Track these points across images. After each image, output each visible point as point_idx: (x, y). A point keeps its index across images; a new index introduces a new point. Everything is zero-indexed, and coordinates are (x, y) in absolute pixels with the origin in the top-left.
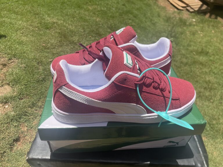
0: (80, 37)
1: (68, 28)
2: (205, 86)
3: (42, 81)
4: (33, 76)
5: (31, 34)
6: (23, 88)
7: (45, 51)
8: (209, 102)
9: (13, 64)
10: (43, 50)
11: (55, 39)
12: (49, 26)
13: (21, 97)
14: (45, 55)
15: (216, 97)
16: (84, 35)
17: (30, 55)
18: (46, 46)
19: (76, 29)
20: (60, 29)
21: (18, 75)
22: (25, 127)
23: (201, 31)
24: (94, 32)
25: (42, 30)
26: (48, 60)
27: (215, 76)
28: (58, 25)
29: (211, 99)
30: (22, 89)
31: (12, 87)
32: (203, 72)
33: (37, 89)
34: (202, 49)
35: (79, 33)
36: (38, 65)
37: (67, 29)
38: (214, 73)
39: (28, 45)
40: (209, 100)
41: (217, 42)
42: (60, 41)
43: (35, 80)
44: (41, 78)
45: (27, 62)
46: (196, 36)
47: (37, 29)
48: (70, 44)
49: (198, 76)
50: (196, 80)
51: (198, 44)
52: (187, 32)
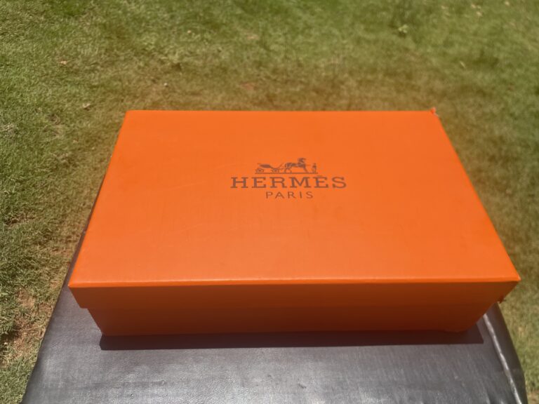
0: (163, 34)
1: (129, 10)
2: (491, 154)
3: (67, 167)
4: (40, 155)
5: (27, 33)
6: (13, 192)
7: (69, 80)
8: (503, 194)
10: (64, 77)
11: (94, 44)
12: (76, 6)
13: (10, 216)
14: (68, 92)
15: (520, 180)
16: (171, 28)
17: (27, 94)
18: (71, 65)
19: (149, 13)
20: (107, 15)
22: (31, 298)
23: (477, 4)
24: (198, 18)
25: (57, 20)
26: (79, 106)
29: (507, 186)
30: (11, 193)
32: (484, 114)
33: (52, 190)
34: (482, 53)
35: (157, 22)
36: (52, 120)
37: (125, 13)
38: (512, 115)
39: (21, 66)
40: (503, 190)
41: (517, 31)
42: (106, 50)
43: (46, 167)
44: (63, 159)
45: (22, 116)
46: (466, 16)
47: (42, 18)
48: (135, 55)
49: (473, 126)
50: (467, 137)
51: (472, 37)
52: (443, 7)
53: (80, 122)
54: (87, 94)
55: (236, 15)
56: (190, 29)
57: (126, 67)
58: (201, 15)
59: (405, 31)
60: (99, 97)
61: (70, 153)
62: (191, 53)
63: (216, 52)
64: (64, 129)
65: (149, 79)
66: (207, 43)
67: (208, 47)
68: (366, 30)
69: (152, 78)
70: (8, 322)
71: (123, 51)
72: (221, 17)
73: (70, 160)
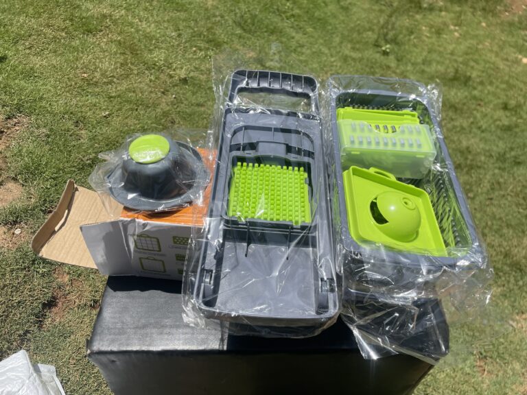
0: (171, 50)
1: (140, 28)
4: (68, 157)
5: (51, 47)
6: (49, 187)
7: (90, 90)
9: (17, 128)
10: (85, 88)
11: (110, 59)
12: (93, 25)
13: (46, 207)
14: (90, 101)
16: (178, 45)
17: (54, 103)
18: (91, 77)
19: (158, 31)
20: (121, 33)
21: (34, 156)
22: (65, 275)
23: (455, 25)
24: (202, 36)
25: (77, 36)
26: (99, 114)
27: (483, 135)
28: (115, 22)
29: (470, 190)
30: (47, 188)
31: (23, 186)
34: (457, 71)
37: (138, 31)
38: (479, 128)
39: (48, 78)
41: (491, 51)
42: (121, 64)
43: (74, 166)
45: (51, 122)
46: (445, 36)
47: (64, 34)
48: (147, 69)
51: (449, 56)
52: (424, 28)
53: (101, 128)
55: (236, 35)
56: (195, 47)
57: (139, 80)
58: (205, 33)
59: (388, 50)
60: (116, 107)
61: (94, 155)
62: (196, 68)
64: (87, 134)
68: (353, 48)
69: (162, 90)
70: (48, 293)
71: (136, 66)
72: (222, 36)
73: (93, 160)
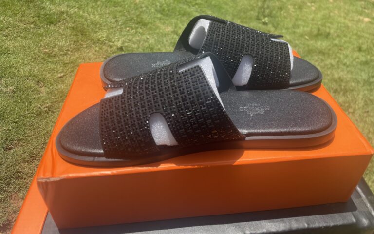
53: (57, 85)
54: (61, 68)
56: (128, 27)
57: (88, 51)
58: (135, 18)
59: (267, 22)
60: (70, 70)
61: (50, 104)
62: (130, 40)
63: (145, 39)
64: (46, 90)
65: (103, 57)
66: (139, 34)
67: (140, 37)
69: (104, 56)
71: (85, 42)
72: (148, 19)
73: (49, 108)
